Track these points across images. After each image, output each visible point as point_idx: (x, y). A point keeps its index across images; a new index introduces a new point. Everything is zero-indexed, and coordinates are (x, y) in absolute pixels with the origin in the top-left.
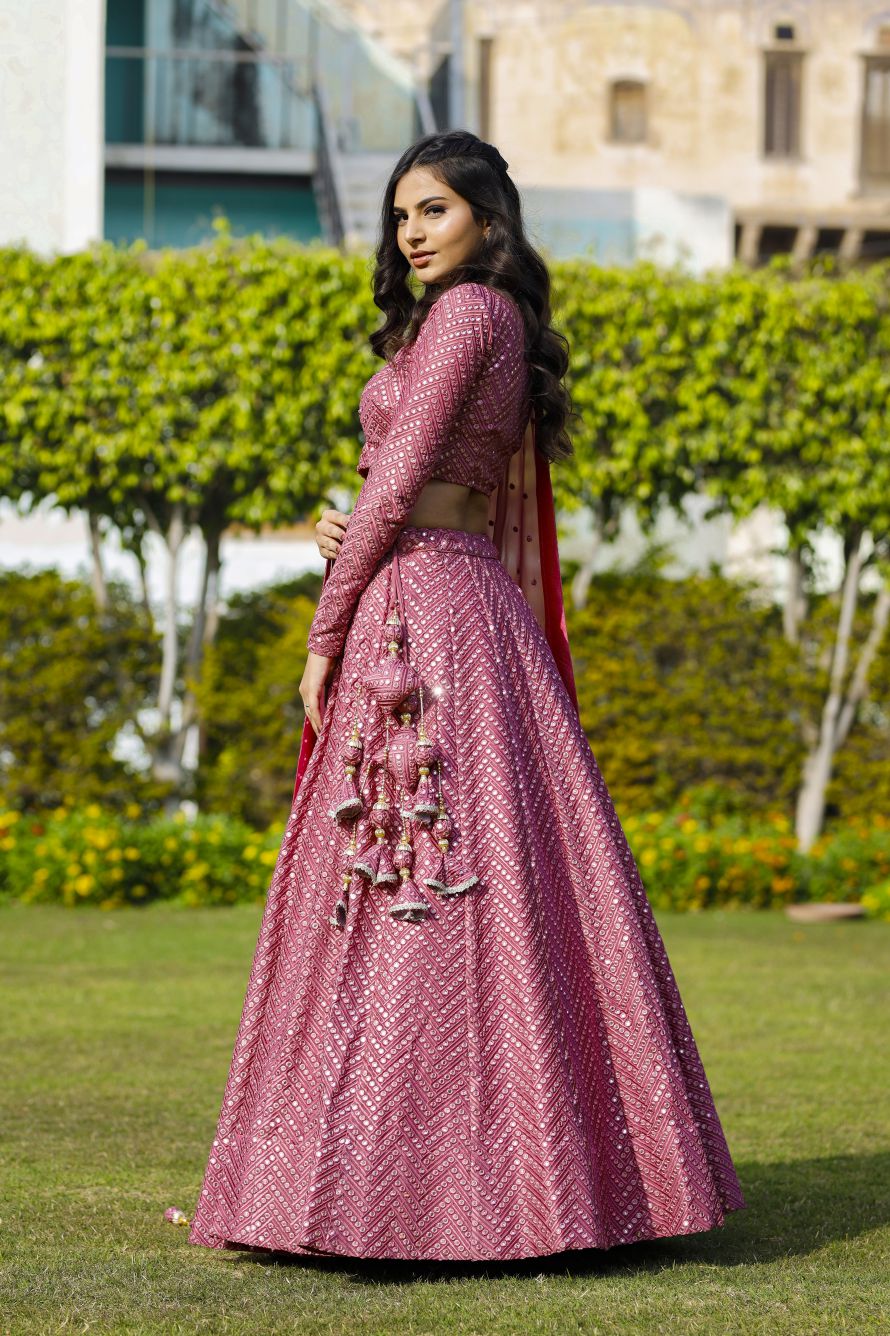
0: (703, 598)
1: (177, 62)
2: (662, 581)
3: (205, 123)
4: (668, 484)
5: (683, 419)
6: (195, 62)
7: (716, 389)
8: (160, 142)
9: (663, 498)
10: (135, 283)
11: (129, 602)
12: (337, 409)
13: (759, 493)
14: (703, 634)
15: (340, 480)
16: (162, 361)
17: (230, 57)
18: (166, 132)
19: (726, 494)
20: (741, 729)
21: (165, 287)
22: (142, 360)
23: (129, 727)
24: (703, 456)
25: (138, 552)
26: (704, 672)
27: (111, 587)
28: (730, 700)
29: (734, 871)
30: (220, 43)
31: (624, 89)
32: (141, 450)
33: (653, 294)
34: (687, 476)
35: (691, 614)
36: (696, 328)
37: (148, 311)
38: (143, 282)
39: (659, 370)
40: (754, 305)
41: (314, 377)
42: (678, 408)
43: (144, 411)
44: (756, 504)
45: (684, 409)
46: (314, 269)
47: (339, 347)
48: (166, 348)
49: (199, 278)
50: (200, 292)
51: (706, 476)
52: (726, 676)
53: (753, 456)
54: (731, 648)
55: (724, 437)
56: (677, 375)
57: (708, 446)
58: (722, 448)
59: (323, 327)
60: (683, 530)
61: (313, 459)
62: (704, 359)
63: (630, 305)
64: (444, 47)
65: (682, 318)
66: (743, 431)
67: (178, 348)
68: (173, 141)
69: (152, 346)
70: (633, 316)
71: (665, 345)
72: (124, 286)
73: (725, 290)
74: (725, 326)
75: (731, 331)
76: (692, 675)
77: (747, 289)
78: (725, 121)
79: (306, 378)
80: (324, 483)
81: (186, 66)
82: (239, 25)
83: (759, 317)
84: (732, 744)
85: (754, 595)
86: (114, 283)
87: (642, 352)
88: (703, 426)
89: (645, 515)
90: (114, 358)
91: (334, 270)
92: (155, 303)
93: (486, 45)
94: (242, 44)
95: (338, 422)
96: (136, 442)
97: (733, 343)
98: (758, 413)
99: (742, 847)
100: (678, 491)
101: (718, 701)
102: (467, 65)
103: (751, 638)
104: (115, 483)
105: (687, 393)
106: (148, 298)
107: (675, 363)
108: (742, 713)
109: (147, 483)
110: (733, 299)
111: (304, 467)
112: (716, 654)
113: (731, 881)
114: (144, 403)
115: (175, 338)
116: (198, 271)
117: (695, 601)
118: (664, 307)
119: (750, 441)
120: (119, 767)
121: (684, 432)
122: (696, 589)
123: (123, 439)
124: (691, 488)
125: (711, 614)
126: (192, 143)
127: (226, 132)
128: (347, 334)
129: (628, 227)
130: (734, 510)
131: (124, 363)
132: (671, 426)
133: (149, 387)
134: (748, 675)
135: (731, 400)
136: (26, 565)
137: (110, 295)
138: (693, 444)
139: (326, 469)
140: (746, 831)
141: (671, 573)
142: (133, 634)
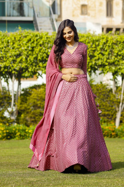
0: (99, 87)
1: (10, 3)
2: (93, 85)
3: (15, 13)
4: (93, 69)
5: (95, 58)
6: (13, 3)
7: (100, 53)
8: (8, 16)
9: (92, 71)
10: (6, 38)
11: (6, 90)
12: (39, 58)
13: (108, 70)
14: (99, 93)
15: (40, 69)
16: (11, 51)
17: (19, 2)
19: (103, 70)
20: (106, 108)
21: (11, 38)
22: (8, 50)
23: (6, 111)
24: (99, 64)
25: (7, 82)
26: (100, 99)
27: (3, 88)
28: (104, 104)
31: (83, 6)
32: (7, 65)
33: (90, 38)
34: (96, 67)
35: (98, 90)
36: (97, 43)
37: (8, 42)
38: (8, 38)
39: (91, 50)
40: (106, 39)
41: (35, 53)
43: (8, 59)
44: (108, 72)
45: (96, 56)
46: (35, 35)
47: (39, 48)
48: (11, 48)
49: (16, 37)
50: (17, 39)
51: (99, 67)
52: (103, 100)
53: (107, 64)
54: (104, 95)
55: (102, 61)
56: (94, 51)
57: (100, 62)
58: (102, 63)
59: (37, 44)
60: (96, 76)
61: (36, 66)
62: (98, 48)
63: (86, 40)
65: (95, 42)
66: (105, 60)
67: (13, 48)
68: (10, 16)
69: (9, 48)
70: (87, 42)
71: (92, 46)
72: (4, 38)
73: (102, 37)
74: (102, 43)
75: (103, 44)
76: (98, 100)
77: (105, 37)
78: (100, 11)
81: (12, 3)
83: (107, 41)
84: (104, 111)
85: (108, 87)
87: (89, 47)
88: (99, 59)
89: (90, 74)
90: (3, 50)
91: (38, 35)
92: (9, 41)
96: (7, 64)
97: (103, 46)
98: (107, 57)
99: (107, 127)
100: (95, 70)
101: (102, 104)
102: (58, 2)
103: (108, 93)
104: (3, 71)
105: (96, 54)
106: (8, 40)
107: (94, 49)
108: (106, 106)
109: (9, 71)
110: (103, 38)
111: (34, 67)
112: (102, 96)
113: (105, 133)
114: (8, 57)
115: (13, 47)
116: (16, 36)
117: (98, 88)
118: (92, 40)
119: (106, 61)
120: (5, 117)
121: (95, 60)
122: (98, 86)
123: (4, 63)
124: (97, 69)
125: (101, 90)
126: (13, 16)
127: (19, 14)
128: (41, 45)
129: (85, 28)
130: (104, 73)
131: (4, 51)
132: (93, 59)
133: (9, 55)
134: (107, 100)
135: (103, 55)
137: (2, 40)
138: (97, 62)
139: (38, 68)
140: (107, 125)
141: (94, 83)
142: (6, 95)
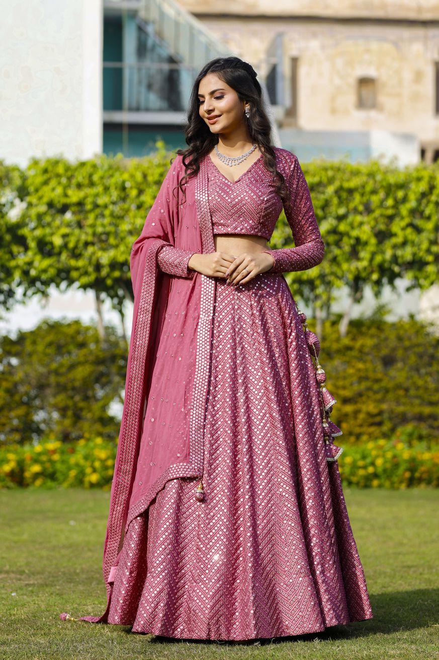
0: (406, 331)
1: (139, 70)
2: (385, 323)
3: (154, 99)
4: (388, 273)
5: (394, 240)
6: (149, 69)
7: (411, 225)
8: (131, 109)
9: (385, 280)
10: (117, 175)
11: (116, 336)
13: (433, 277)
14: (406, 349)
16: (131, 214)
17: (166, 67)
18: (134, 105)
19: (416, 278)
20: (426, 397)
21: (132, 176)
22: (122, 213)
23: (117, 399)
24: (405, 259)
25: (121, 312)
26: (407, 368)
27: (107, 328)
28: (420, 382)
29: (423, 469)
30: (161, 59)
31: (365, 82)
32: (121, 259)
33: (379, 177)
34: (396, 269)
35: (400, 339)
36: (400, 194)
37: (124, 189)
38: (121, 174)
39: (382, 215)
40: (429, 183)
42: (392, 235)
43: (122, 239)
44: (432, 283)
45: (395, 235)
48: (133, 207)
49: (150, 172)
50: (150, 179)
51: (407, 269)
52: (418, 370)
53: (430, 258)
54: (420, 356)
55: (415, 249)
56: (391, 218)
57: (407, 254)
58: (414, 255)
60: (395, 297)
62: (404, 210)
63: (367, 183)
64: (273, 60)
65: (393, 189)
66: (425, 246)
67: (139, 207)
68: (138, 109)
69: (126, 206)
70: (368, 188)
71: (385, 203)
72: (112, 176)
73: (415, 175)
74: (415, 193)
75: (418, 195)
76: (401, 370)
77: (426, 174)
78: (416, 97)
81: (144, 71)
82: (171, 51)
83: (432, 188)
84: (421, 405)
85: (430, 329)
86: (107, 174)
87: (373, 206)
88: (404, 244)
89: (376, 289)
90: (107, 212)
92: (128, 185)
93: (295, 61)
94: (172, 60)
96: (119, 254)
97: (419, 201)
98: (432, 236)
99: (427, 456)
100: (393, 277)
101: (414, 383)
102: (285, 69)
103: (431, 351)
104: (108, 276)
105: (396, 227)
106: (124, 182)
107: (390, 212)
108: (426, 389)
109: (124, 276)
110: (419, 179)
112: (413, 359)
113: (422, 473)
114: (122, 235)
115: (137, 202)
116: (149, 168)
117: (401, 332)
118: (384, 184)
119: (428, 251)
120: (112, 419)
121: (395, 247)
122: (402, 326)
123: (112, 253)
124: (399, 275)
125: (409, 339)
126: (147, 110)
127: (164, 104)
129: (367, 150)
130: (420, 286)
131: (112, 215)
132: (388, 244)
133: (125, 227)
134: (429, 369)
135: (418, 230)
136: (64, 318)
137: (105, 181)
138: (399, 253)
140: (429, 448)
141: (390, 319)
142: (118, 352)
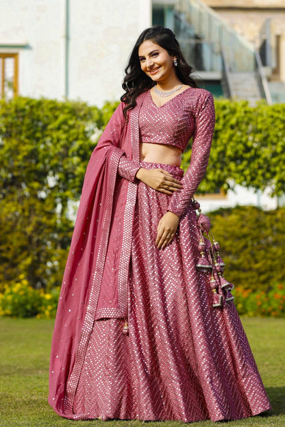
12: (229, 152)
15: (230, 176)
17: (193, 42)
30: (190, 37)
41: (221, 142)
46: (221, 106)
47: (229, 132)
59: (224, 125)
61: (222, 169)
64: (264, 37)
79: (219, 142)
80: (225, 177)
82: (195, 31)
91: (227, 106)
93: (278, 38)
94: (197, 37)
95: (230, 157)
102: (272, 42)
111: (218, 172)
128: (232, 127)
139: (226, 173)
